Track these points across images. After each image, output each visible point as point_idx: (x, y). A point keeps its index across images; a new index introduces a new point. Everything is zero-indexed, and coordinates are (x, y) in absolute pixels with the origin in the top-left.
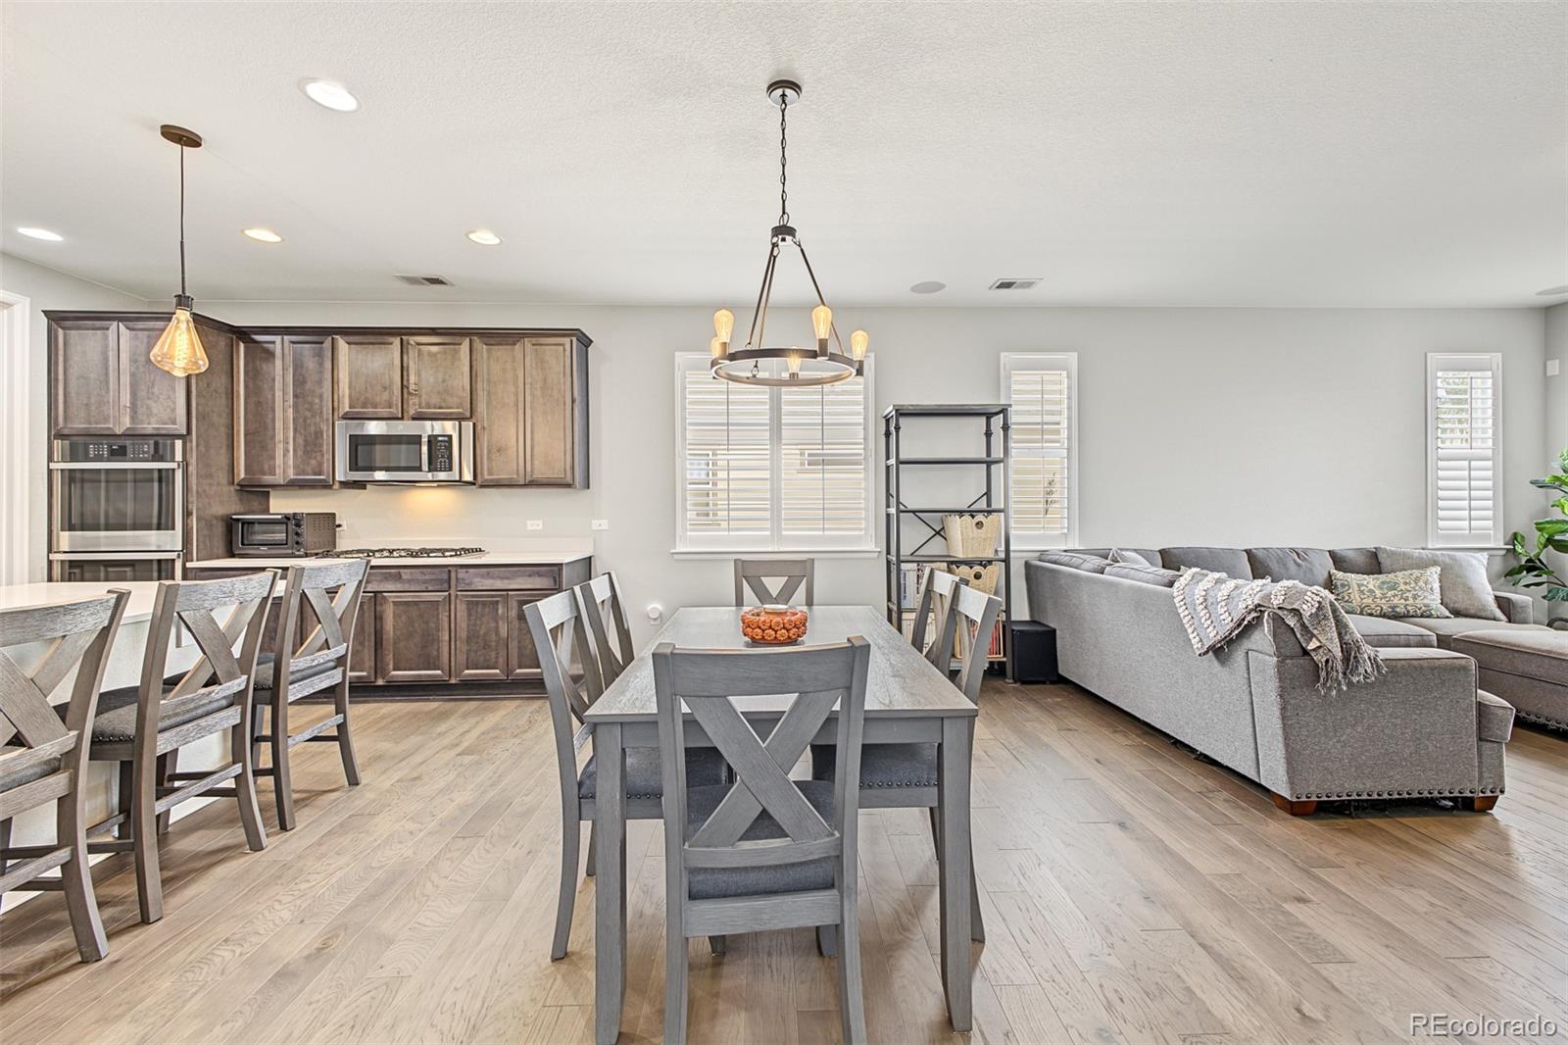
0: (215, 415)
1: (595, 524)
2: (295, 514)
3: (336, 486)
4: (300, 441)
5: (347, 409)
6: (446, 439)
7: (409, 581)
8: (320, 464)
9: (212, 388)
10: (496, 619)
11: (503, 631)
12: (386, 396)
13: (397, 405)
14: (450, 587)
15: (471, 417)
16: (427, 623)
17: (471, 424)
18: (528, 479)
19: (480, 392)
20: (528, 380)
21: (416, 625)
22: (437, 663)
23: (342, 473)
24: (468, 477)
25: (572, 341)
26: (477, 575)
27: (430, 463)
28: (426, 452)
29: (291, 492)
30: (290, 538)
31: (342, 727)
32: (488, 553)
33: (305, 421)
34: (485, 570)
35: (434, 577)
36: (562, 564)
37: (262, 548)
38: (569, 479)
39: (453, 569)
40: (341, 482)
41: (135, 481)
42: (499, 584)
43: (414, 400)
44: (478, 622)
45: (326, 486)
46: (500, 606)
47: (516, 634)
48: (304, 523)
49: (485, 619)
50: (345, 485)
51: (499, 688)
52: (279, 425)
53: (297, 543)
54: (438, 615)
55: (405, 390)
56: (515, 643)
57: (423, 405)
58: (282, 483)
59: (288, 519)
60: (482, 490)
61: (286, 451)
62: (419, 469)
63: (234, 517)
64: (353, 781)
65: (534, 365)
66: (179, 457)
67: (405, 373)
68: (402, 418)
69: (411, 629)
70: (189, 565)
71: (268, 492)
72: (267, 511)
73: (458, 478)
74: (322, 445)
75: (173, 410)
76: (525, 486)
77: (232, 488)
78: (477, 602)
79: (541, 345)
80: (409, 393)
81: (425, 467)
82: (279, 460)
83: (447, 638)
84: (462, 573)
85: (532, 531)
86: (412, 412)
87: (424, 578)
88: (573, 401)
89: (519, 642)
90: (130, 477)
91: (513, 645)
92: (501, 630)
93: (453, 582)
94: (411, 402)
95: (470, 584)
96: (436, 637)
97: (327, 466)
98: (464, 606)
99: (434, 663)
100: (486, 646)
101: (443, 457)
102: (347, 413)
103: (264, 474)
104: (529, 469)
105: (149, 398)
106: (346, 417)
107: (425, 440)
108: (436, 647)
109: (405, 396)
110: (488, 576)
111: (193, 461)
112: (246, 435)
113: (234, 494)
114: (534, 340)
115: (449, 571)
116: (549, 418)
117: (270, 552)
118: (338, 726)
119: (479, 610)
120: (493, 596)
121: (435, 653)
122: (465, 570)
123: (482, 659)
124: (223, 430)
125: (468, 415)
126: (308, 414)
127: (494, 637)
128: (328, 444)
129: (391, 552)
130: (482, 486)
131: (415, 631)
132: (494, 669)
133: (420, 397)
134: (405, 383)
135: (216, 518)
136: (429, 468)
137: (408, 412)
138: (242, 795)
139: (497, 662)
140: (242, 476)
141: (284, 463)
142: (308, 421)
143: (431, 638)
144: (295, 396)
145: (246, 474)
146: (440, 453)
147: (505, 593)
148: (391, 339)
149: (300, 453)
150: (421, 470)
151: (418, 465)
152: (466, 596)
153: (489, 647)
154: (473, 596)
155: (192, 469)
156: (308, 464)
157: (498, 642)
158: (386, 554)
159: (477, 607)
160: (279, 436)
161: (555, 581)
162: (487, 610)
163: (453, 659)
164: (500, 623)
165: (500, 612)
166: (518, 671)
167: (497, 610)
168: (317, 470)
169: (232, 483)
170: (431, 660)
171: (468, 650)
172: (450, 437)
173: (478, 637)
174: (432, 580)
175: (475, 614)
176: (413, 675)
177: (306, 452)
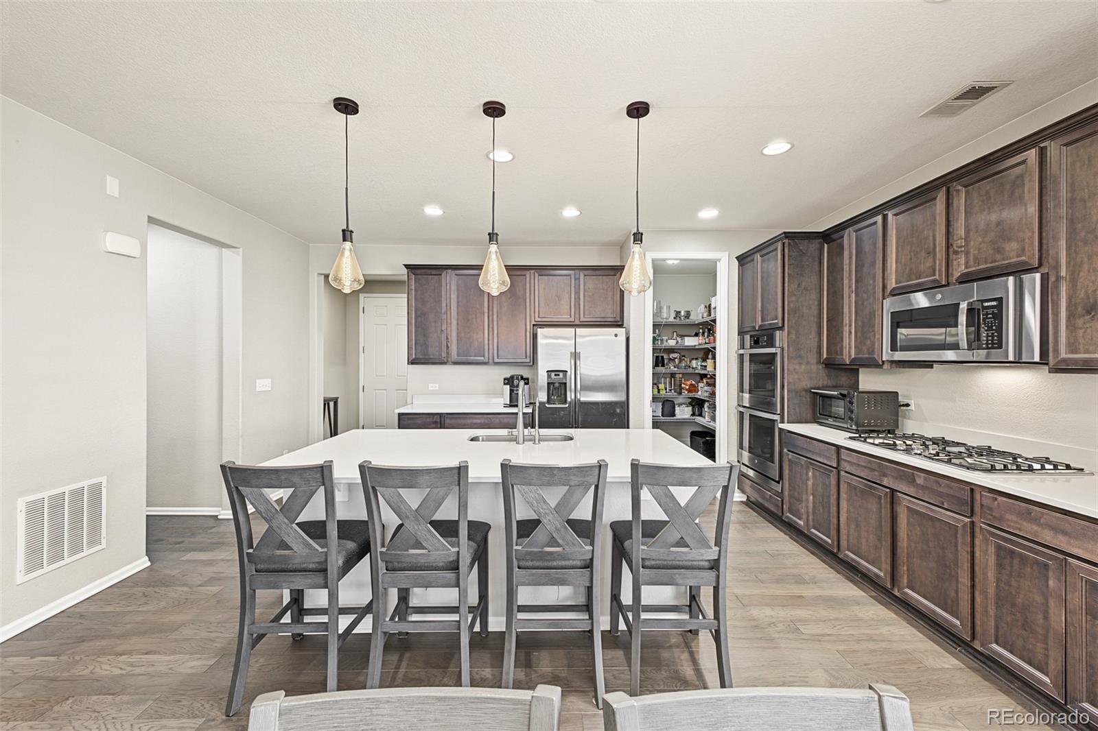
0: (805, 308)
3: (887, 366)
4: (860, 323)
5: (894, 286)
6: (994, 303)
7: (923, 487)
8: (873, 343)
9: (803, 287)
10: (1045, 593)
11: (1058, 619)
12: (929, 262)
13: (940, 270)
14: (973, 513)
15: (1040, 265)
16: (944, 550)
17: (1039, 274)
21: (931, 546)
22: (954, 608)
23: (887, 354)
26: (1009, 510)
30: (845, 413)
33: (862, 303)
34: (1024, 506)
35: (950, 492)
37: (829, 419)
39: (977, 491)
40: (888, 362)
42: (1047, 537)
43: (960, 259)
44: (1014, 584)
45: (878, 365)
46: (1052, 574)
49: (1028, 583)
52: (846, 310)
54: (957, 545)
55: (951, 248)
56: (1082, 655)
57: (971, 263)
58: (848, 362)
59: (844, 396)
61: (850, 333)
63: (812, 390)
66: (778, 344)
67: (951, 229)
68: (948, 285)
69: (925, 547)
70: (780, 426)
73: (1011, 358)
74: (874, 326)
75: (777, 309)
77: (819, 367)
78: (1013, 552)
80: (955, 252)
81: (964, 343)
82: (846, 340)
83: (968, 583)
84: (989, 499)
86: (956, 275)
87: (940, 489)
89: (1090, 656)
91: (1074, 656)
92: (1054, 617)
93: (977, 509)
94: (957, 263)
95: (1001, 519)
96: (953, 573)
97: (878, 347)
98: (992, 549)
99: (951, 607)
100: (1026, 625)
101: (990, 329)
102: (894, 289)
103: (839, 353)
105: (768, 303)
106: (894, 293)
107: (963, 308)
108: (954, 586)
109: (951, 255)
110: (1031, 518)
111: (788, 346)
112: (827, 321)
113: (820, 372)
115: (972, 492)
117: (834, 423)
119: (1015, 564)
120: (1037, 552)
121: (953, 594)
122: (993, 496)
123: (1020, 642)
125: (1034, 263)
126: (865, 296)
127: (1039, 619)
130: (1059, 370)
131: (930, 553)
132: (1043, 673)
133: (968, 253)
134: (951, 241)
135: (804, 391)
137: (952, 274)
139: (1044, 665)
140: (825, 356)
141: (849, 344)
142: (865, 303)
143: (947, 569)
144: (857, 280)
145: (827, 354)
146: (986, 324)
147: (1062, 557)
149: (859, 334)
151: (956, 341)
152: (994, 536)
153: (1033, 631)
154: (1005, 540)
155: (786, 352)
156: (865, 344)
157: (1047, 631)
159: (1012, 558)
160: (846, 320)
162: (1029, 570)
163: (977, 616)
164: (1052, 604)
165: (1052, 584)
166: (1084, 704)
167: (1046, 579)
168: (870, 349)
169: (819, 362)
170: (949, 602)
171: (996, 616)
172: (1000, 300)
173: (1013, 605)
174: (948, 495)
175: (1009, 568)
176: (926, 607)
177: (863, 333)
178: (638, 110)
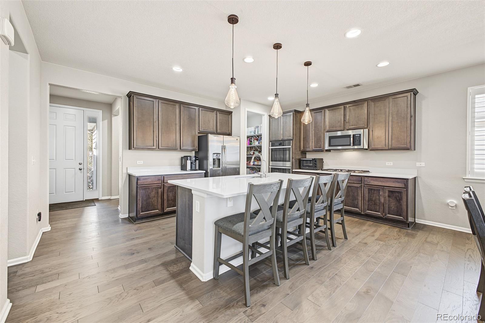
0: (297, 134)
1: (418, 164)
2: (315, 159)
3: (325, 151)
4: (316, 139)
6: (359, 135)
8: (321, 145)
10: (379, 196)
11: (382, 200)
12: (339, 124)
13: (342, 126)
14: (362, 183)
15: (367, 127)
16: (354, 193)
17: (368, 130)
18: (390, 147)
19: (371, 119)
20: (391, 112)
21: (350, 193)
23: (327, 147)
24: (366, 147)
25: (411, 94)
26: (372, 180)
27: (353, 143)
28: (352, 140)
29: (313, 153)
30: (313, 165)
31: (343, 221)
32: (371, 172)
33: (317, 133)
34: (375, 178)
35: (356, 179)
36: (408, 179)
37: (307, 167)
38: (408, 146)
39: (363, 177)
40: (326, 150)
41: (279, 151)
42: (380, 184)
43: (347, 124)
44: (372, 196)
45: (322, 151)
46: (381, 191)
47: (387, 202)
48: (317, 161)
49: (375, 195)
50: (327, 151)
51: (379, 219)
52: (311, 135)
53: (315, 166)
54: (358, 191)
55: (345, 121)
56: (387, 205)
57: (351, 125)
58: (311, 150)
59: (313, 160)
60: (371, 151)
61: (312, 142)
62: (350, 145)
63: (301, 159)
64: (346, 238)
65: (393, 106)
66: (291, 145)
67: (345, 116)
68: (344, 130)
69: (348, 194)
70: (293, 170)
71: (306, 153)
72: (306, 158)
73: (362, 148)
74: (321, 140)
75: (290, 134)
76: (389, 149)
77: (300, 152)
78: (372, 189)
79: (397, 98)
80: (346, 122)
81: (352, 145)
82: (311, 144)
83: (361, 199)
84: (366, 179)
85: (387, 166)
87: (353, 179)
88: (411, 117)
89: (389, 205)
90: (278, 150)
91: (386, 206)
92: (381, 200)
93: (363, 182)
94: (347, 125)
95: (369, 182)
96: (357, 198)
97: (322, 146)
98: (367, 190)
99: (356, 206)
100: (375, 204)
101: (357, 141)
102: (328, 130)
103: (307, 148)
104: (390, 143)
105: (286, 132)
107: (352, 136)
108: (357, 201)
109: (345, 123)
110: (376, 181)
111: (294, 146)
112: (303, 138)
113: (300, 153)
114: (394, 97)
115: (362, 178)
116: (400, 124)
117: (309, 168)
118: (342, 221)
119: (373, 191)
120: (377, 188)
121: (356, 203)
122: (367, 178)
123: (373, 208)
124: (298, 137)
125: (366, 127)
126: (318, 132)
127: (378, 201)
128: (323, 140)
129: (341, 170)
130: (371, 150)
131: (350, 195)
132: (379, 212)
133: (350, 123)
134: (345, 119)
135: (297, 159)
136: (353, 145)
137: (346, 128)
138: (326, 233)
139: (379, 210)
140: (302, 149)
141: (312, 145)
142: (318, 134)
143: (355, 198)
144: (315, 127)
145: (303, 148)
146: (357, 140)
147: (383, 187)
148: (341, 107)
149: (315, 142)
150: (350, 146)
151: (349, 144)
152: (368, 186)
153: (376, 205)
154: (370, 187)
155: (294, 147)
156: (318, 145)
157: (380, 203)
158: (340, 171)
159: (372, 190)
160: (311, 138)
161: (405, 185)
162: (375, 192)
163: (363, 206)
164: (381, 197)
165: (381, 193)
166: (388, 215)
167: (379, 193)
168: (320, 147)
169: (300, 151)
170: (355, 205)
171: (368, 204)
172: (360, 134)
173: (372, 200)
174: (355, 180)
175: (371, 193)
176: (349, 209)
177: (317, 142)
178: (308, 64)
